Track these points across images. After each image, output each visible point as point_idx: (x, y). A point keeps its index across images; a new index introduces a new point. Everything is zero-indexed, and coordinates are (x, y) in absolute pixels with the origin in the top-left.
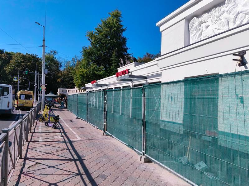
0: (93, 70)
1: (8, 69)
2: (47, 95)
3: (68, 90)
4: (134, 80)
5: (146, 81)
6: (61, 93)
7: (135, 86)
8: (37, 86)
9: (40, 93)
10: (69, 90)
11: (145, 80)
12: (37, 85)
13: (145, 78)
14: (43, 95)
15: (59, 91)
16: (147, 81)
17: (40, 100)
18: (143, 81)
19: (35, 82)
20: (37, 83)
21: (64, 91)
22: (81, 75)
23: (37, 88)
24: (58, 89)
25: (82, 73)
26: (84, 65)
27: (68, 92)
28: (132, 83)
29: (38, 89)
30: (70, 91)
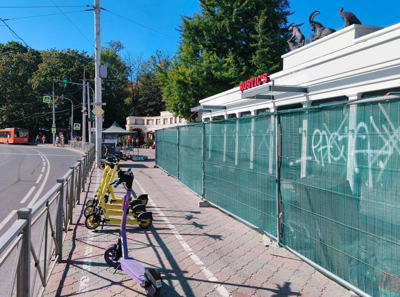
0: (208, 68)
1: (35, 81)
2: (108, 131)
3: (146, 119)
4: (279, 97)
5: (305, 97)
6: (133, 126)
7: (279, 108)
8: (87, 113)
9: (92, 127)
10: (148, 120)
11: (303, 95)
12: (87, 111)
13: (305, 90)
14: (97, 130)
15: (128, 122)
16: (307, 97)
17: (93, 141)
18: (300, 98)
19: (84, 103)
20: (87, 106)
21: (138, 122)
22: (179, 82)
23: (87, 117)
24: (128, 118)
25: (181, 78)
26: (187, 58)
27: (148, 124)
28: (274, 103)
29: (89, 117)
30: (150, 122)
